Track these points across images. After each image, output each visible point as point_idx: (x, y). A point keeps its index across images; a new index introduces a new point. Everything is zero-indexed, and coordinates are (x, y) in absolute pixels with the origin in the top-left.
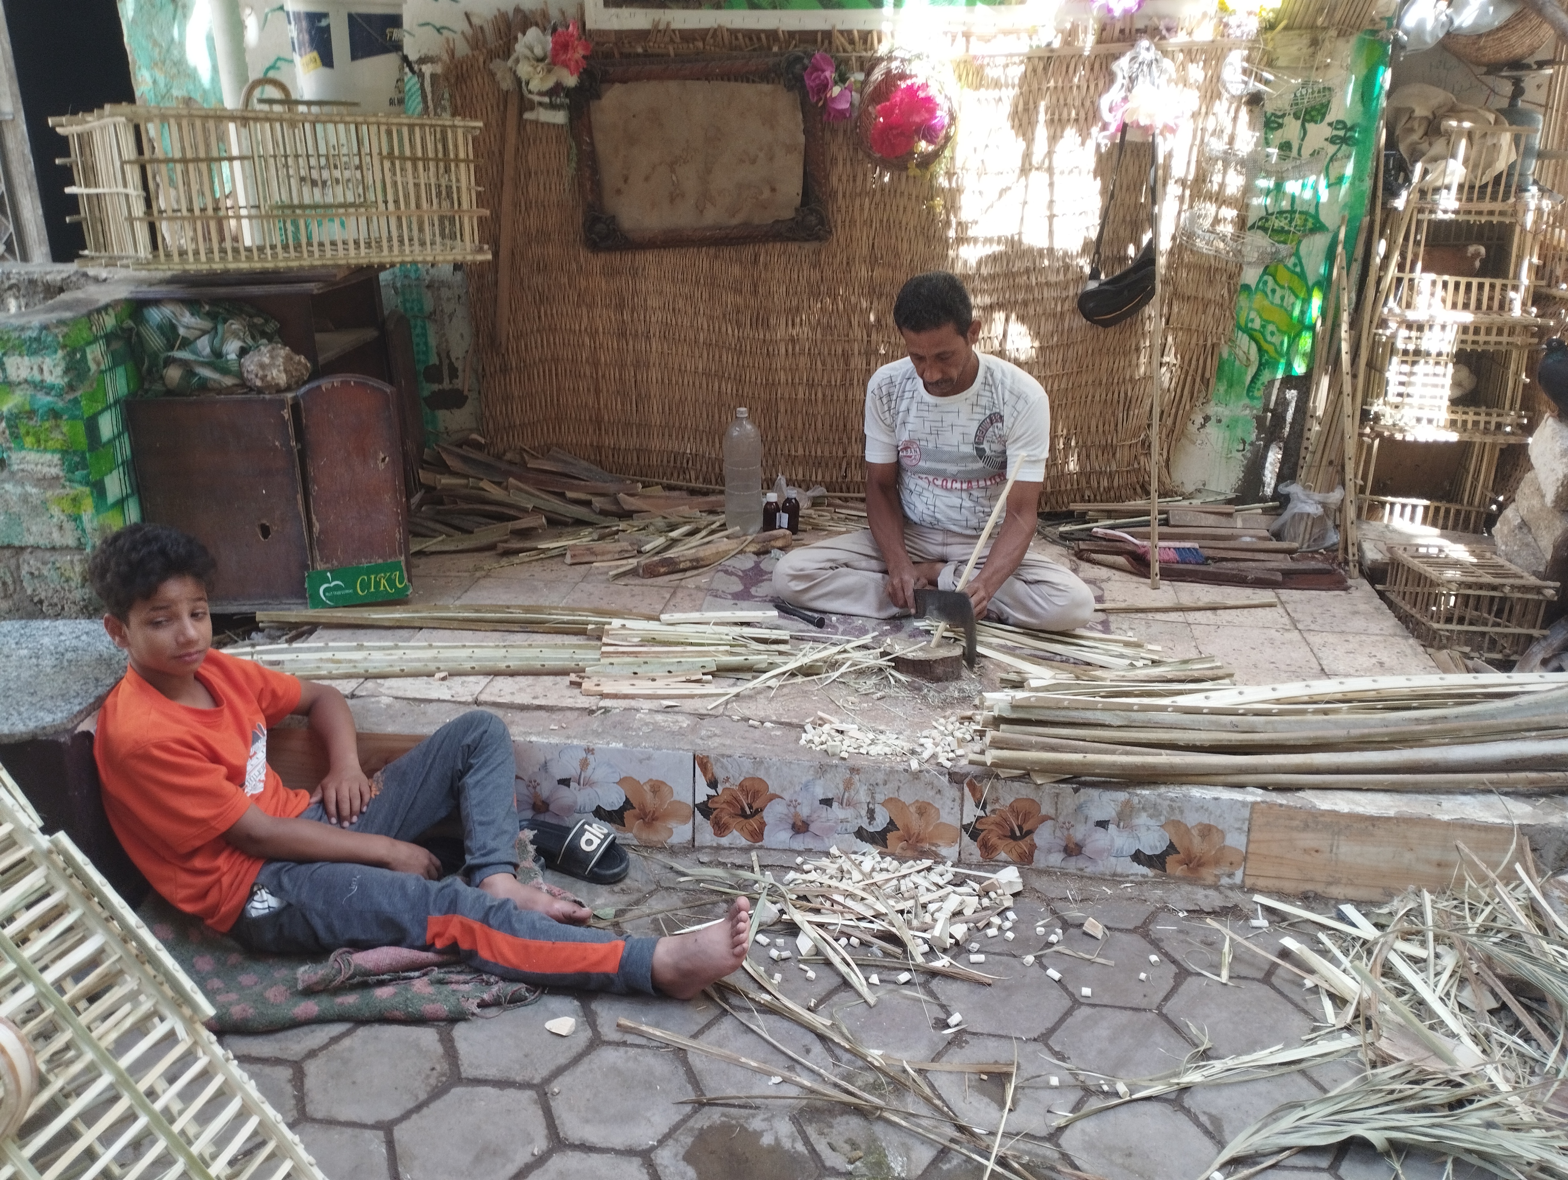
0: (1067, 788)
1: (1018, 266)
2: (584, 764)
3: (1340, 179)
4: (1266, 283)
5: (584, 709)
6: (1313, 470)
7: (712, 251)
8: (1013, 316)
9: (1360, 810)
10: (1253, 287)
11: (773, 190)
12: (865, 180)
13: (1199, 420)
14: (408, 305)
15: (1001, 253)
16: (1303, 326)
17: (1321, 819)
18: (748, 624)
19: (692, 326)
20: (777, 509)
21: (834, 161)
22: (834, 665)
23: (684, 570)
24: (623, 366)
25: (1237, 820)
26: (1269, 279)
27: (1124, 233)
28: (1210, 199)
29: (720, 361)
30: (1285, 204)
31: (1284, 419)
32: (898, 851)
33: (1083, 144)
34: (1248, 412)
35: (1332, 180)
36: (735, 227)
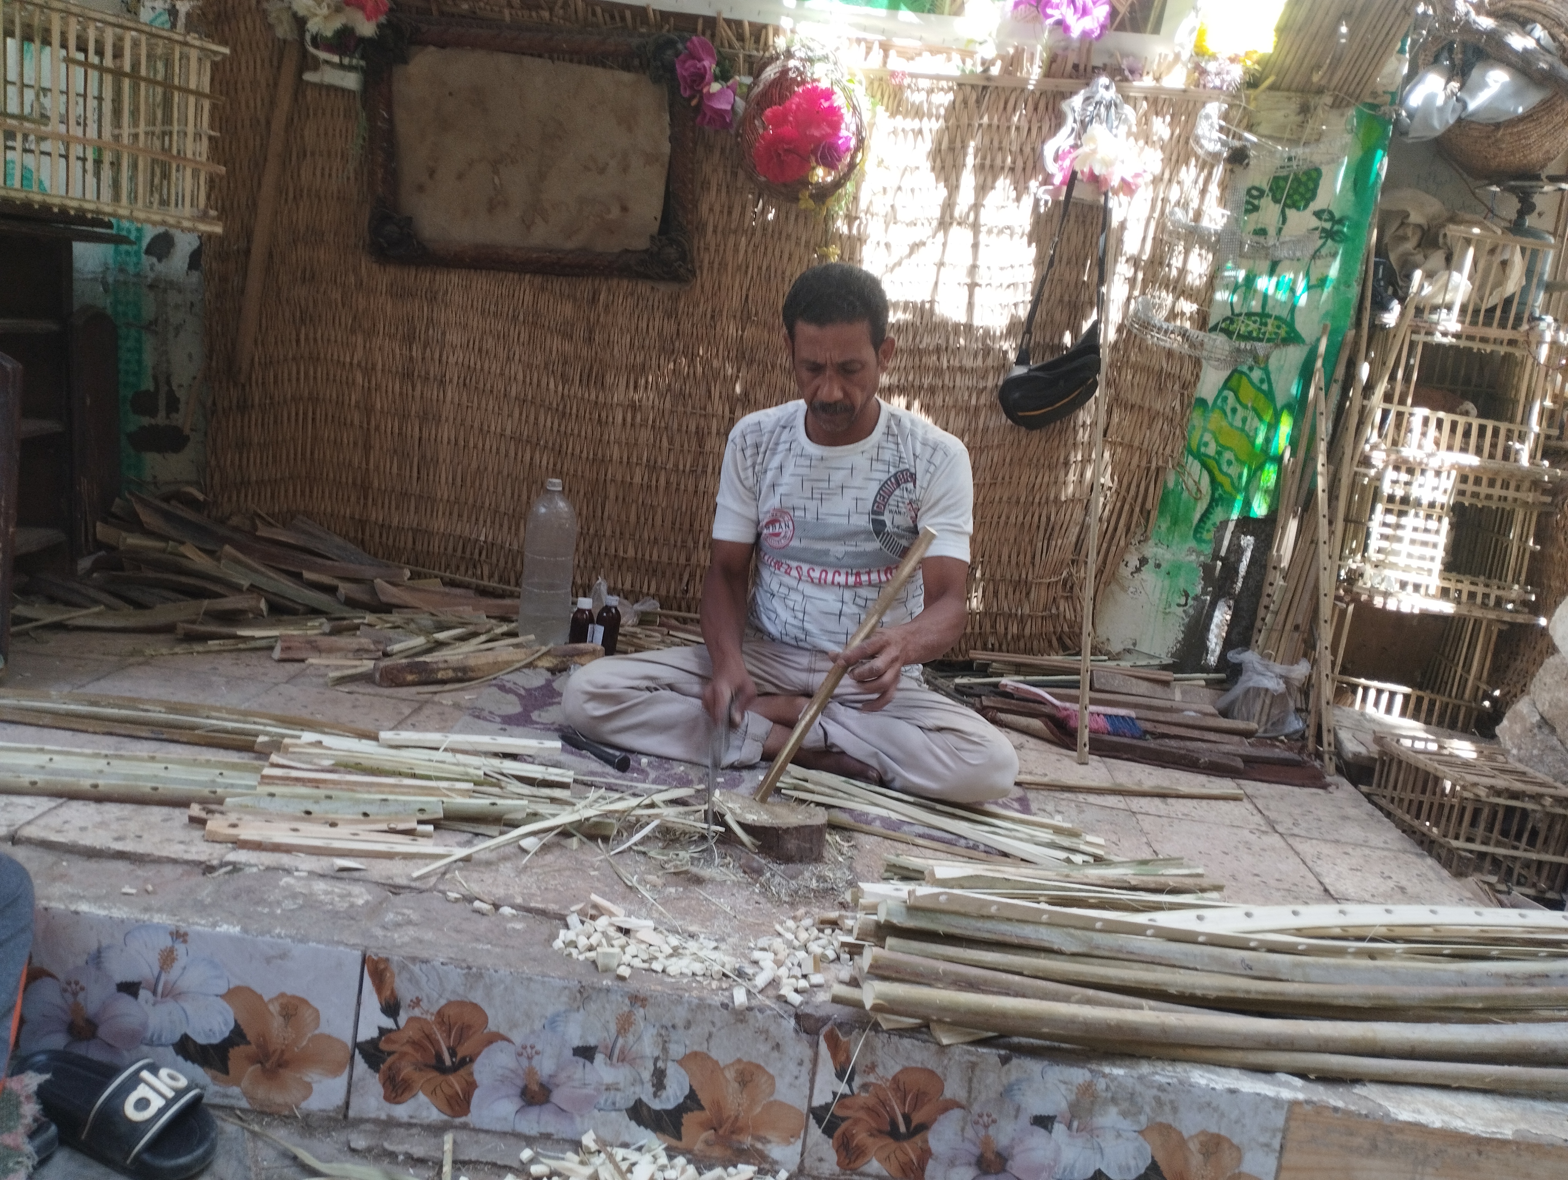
0: (990, 1054)
1: (927, 342)
2: (168, 958)
3: (1322, 281)
4: (1225, 399)
5: (199, 863)
6: (1275, 635)
7: (538, 280)
8: (916, 404)
9: (1458, 1124)
10: (1210, 403)
11: (624, 209)
12: (743, 214)
13: (1134, 562)
14: (120, 308)
15: (907, 323)
16: (1267, 456)
17: (1398, 1137)
18: (514, 757)
19: (502, 374)
20: (591, 620)
21: (705, 185)
22: (633, 826)
23: (444, 682)
24: (405, 417)
25: (1264, 1129)
26: (1230, 395)
27: (1060, 316)
28: (1167, 287)
29: (536, 423)
30: (1255, 305)
31: (1237, 573)
32: (698, 1146)
33: (1018, 199)
34: (1193, 557)
35: (1313, 282)
36: (571, 251)
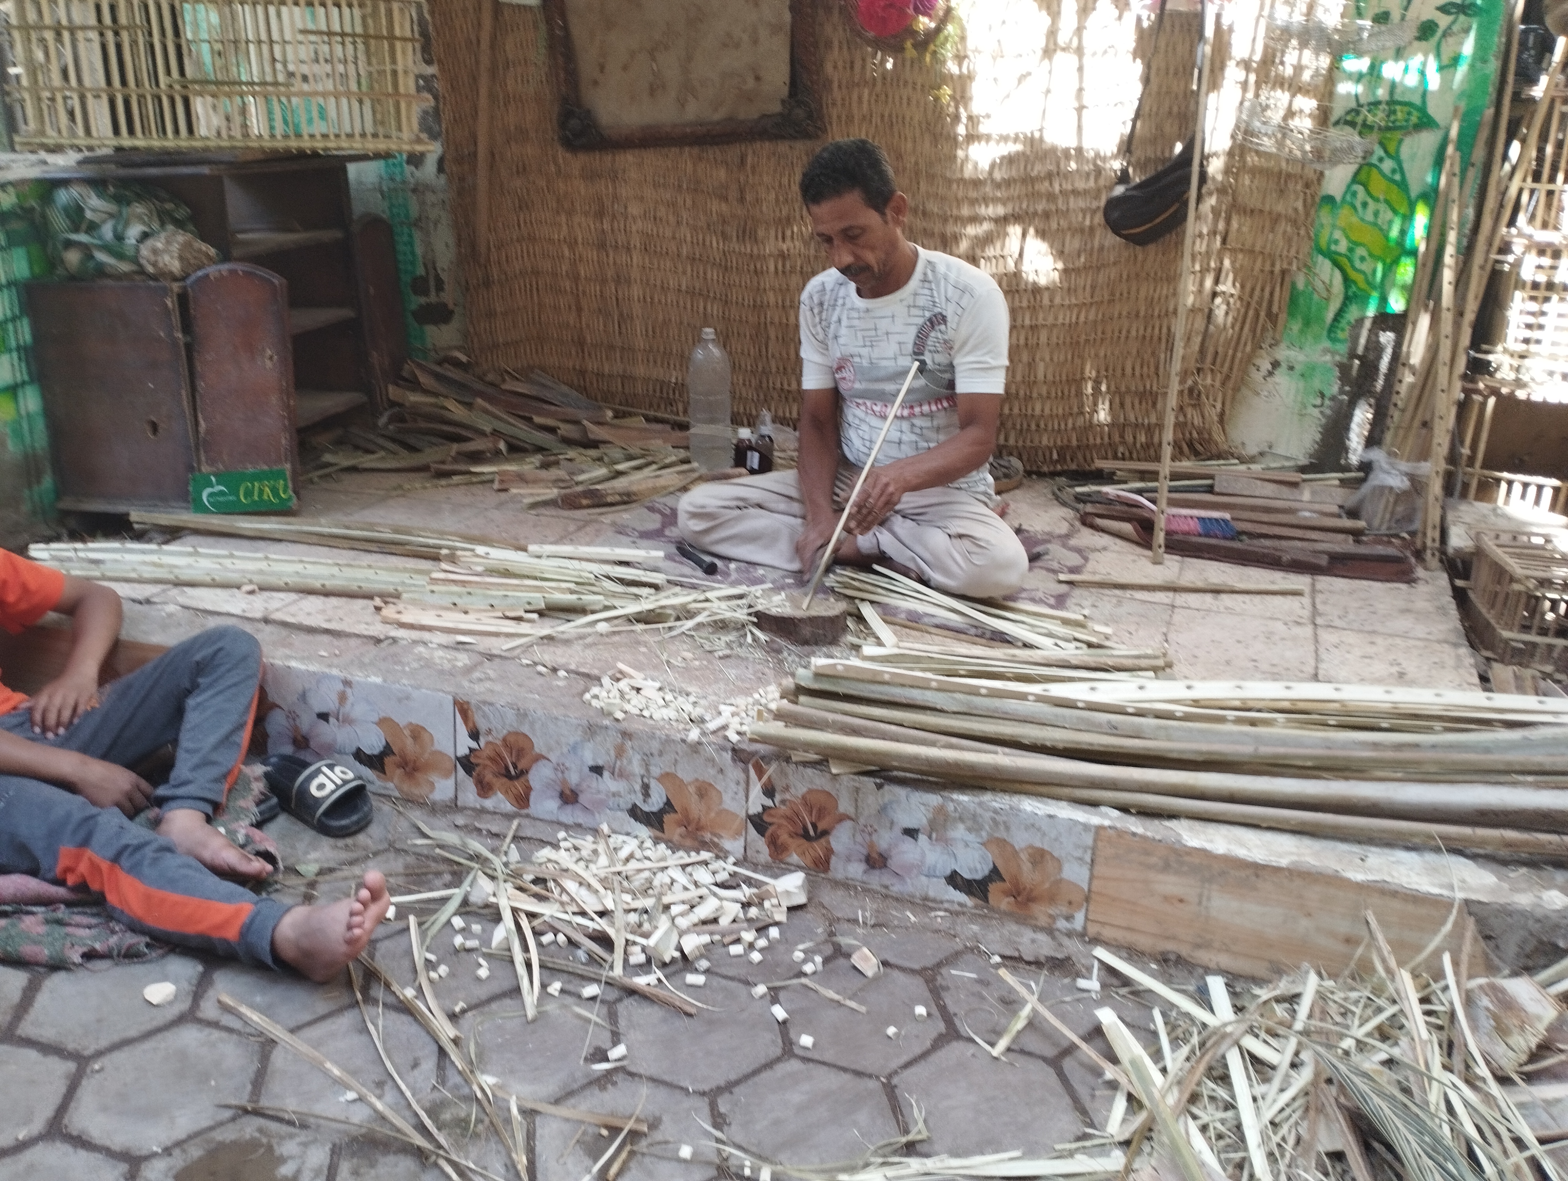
0: (869, 783)
1: (1038, 169)
2: (342, 698)
3: (1455, 60)
4: (1354, 194)
5: (371, 638)
6: (1401, 432)
7: (696, 150)
8: (1032, 231)
9: (1241, 853)
10: (1338, 198)
11: (758, 78)
12: (863, 67)
13: (1266, 366)
14: (395, 210)
15: (1018, 154)
16: (1404, 250)
17: (1187, 859)
18: (626, 564)
19: (674, 238)
20: (751, 448)
21: (829, 45)
22: (690, 614)
23: (612, 504)
24: (604, 281)
25: (1077, 846)
26: (1359, 189)
27: (1170, 128)
28: (1282, 86)
29: (705, 279)
30: (1381, 93)
31: (1376, 369)
32: (676, 838)
33: (1120, 18)
34: (1328, 358)
35: (1445, 61)
36: (718, 123)
